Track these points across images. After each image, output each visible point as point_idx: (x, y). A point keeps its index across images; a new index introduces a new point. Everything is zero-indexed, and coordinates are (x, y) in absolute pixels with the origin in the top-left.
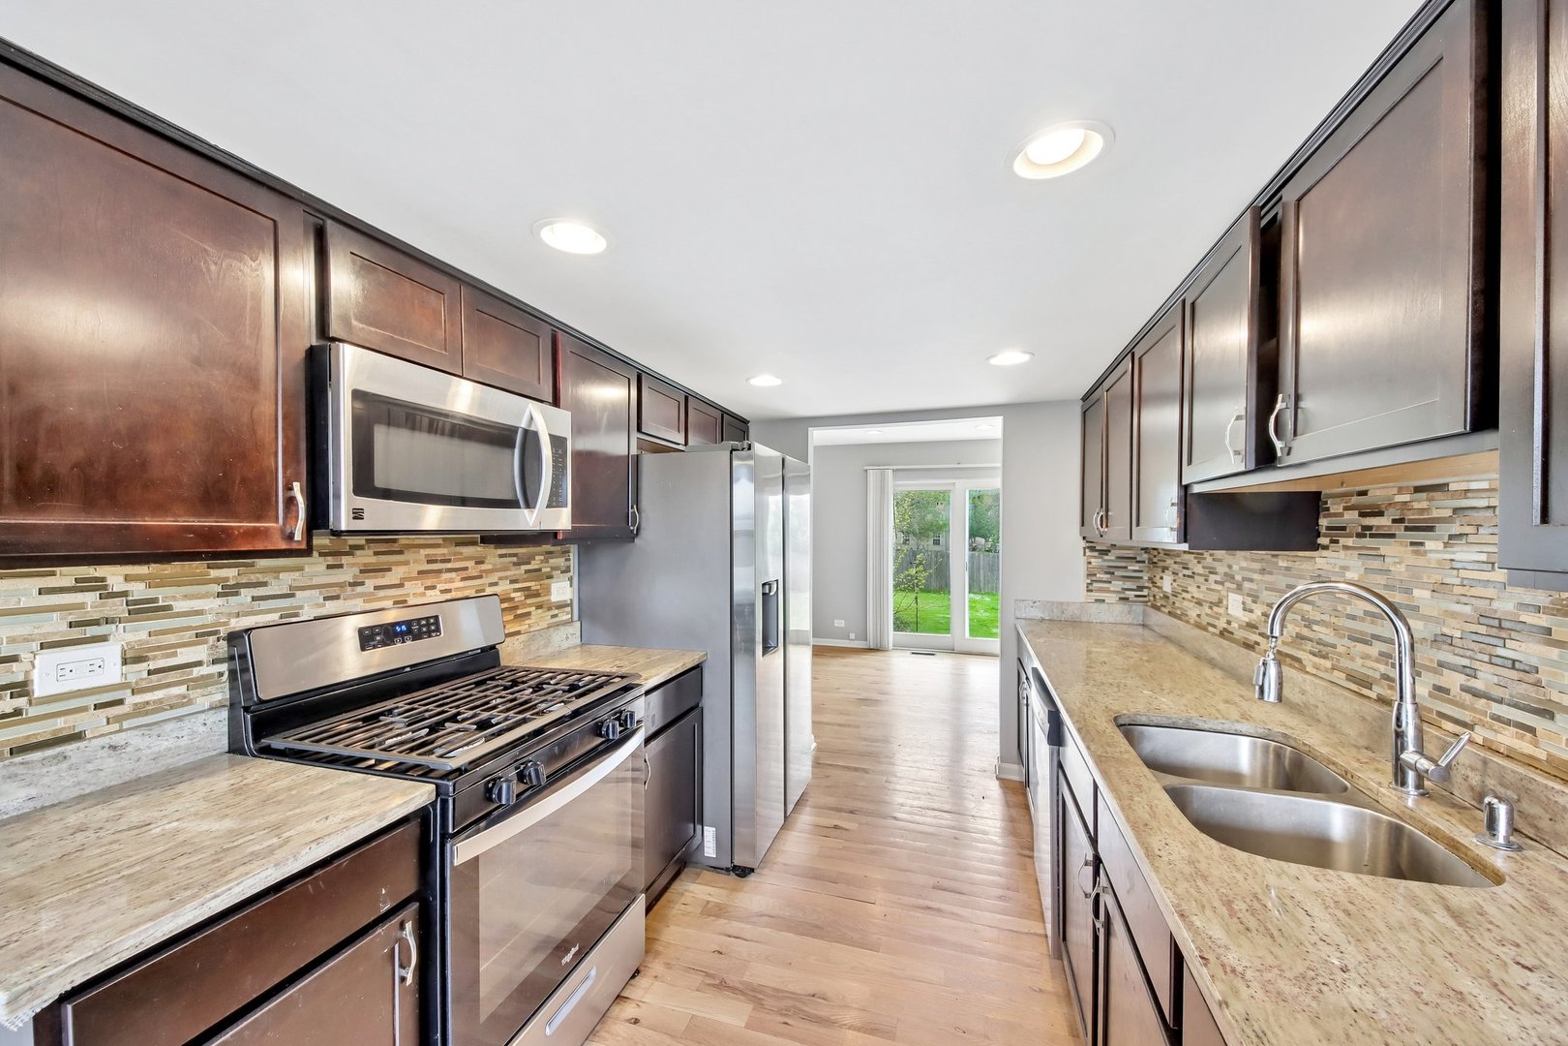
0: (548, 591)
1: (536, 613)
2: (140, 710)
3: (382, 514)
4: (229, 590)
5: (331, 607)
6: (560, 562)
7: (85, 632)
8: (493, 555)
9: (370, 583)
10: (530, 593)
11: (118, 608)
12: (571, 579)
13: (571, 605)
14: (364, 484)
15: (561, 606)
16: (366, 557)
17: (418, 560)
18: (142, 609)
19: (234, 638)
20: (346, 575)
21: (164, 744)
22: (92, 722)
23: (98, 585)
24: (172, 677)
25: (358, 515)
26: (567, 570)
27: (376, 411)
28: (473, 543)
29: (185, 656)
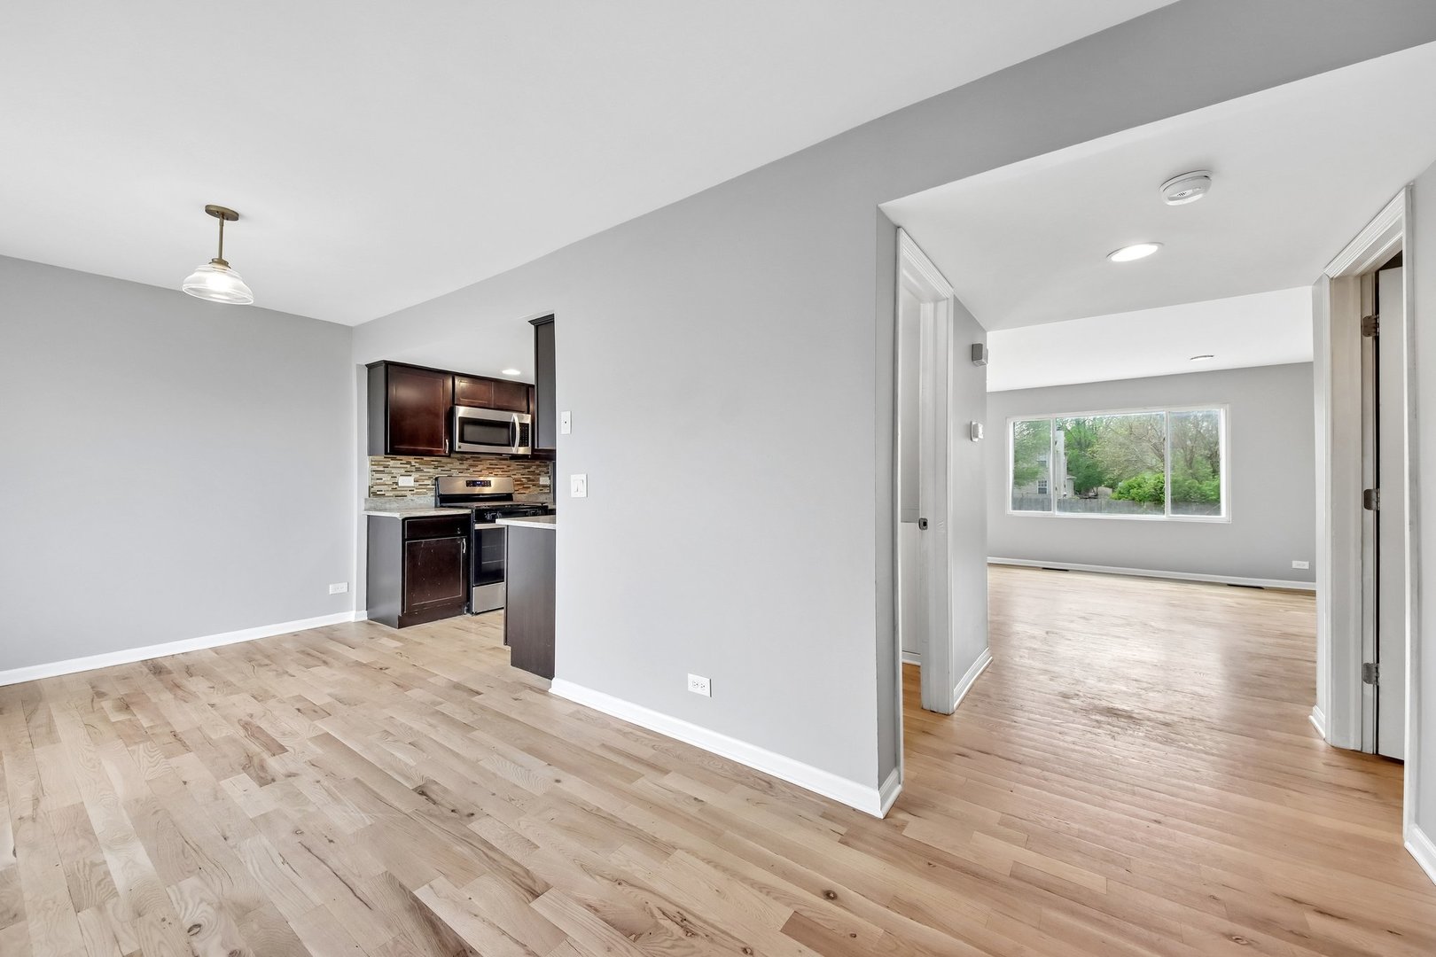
0: (538, 480)
1: (533, 488)
2: (417, 493)
3: (466, 447)
4: (436, 468)
5: (460, 475)
6: (545, 469)
7: (408, 474)
8: (514, 464)
9: (472, 470)
10: (529, 480)
11: (413, 469)
12: (549, 477)
13: (550, 486)
14: (462, 440)
15: (545, 486)
16: (470, 462)
17: (486, 464)
18: (418, 470)
19: (436, 479)
20: (464, 467)
21: (422, 502)
22: (408, 493)
23: (409, 463)
24: (423, 487)
25: (460, 447)
26: (548, 473)
27: (465, 421)
28: (506, 459)
29: (426, 482)
